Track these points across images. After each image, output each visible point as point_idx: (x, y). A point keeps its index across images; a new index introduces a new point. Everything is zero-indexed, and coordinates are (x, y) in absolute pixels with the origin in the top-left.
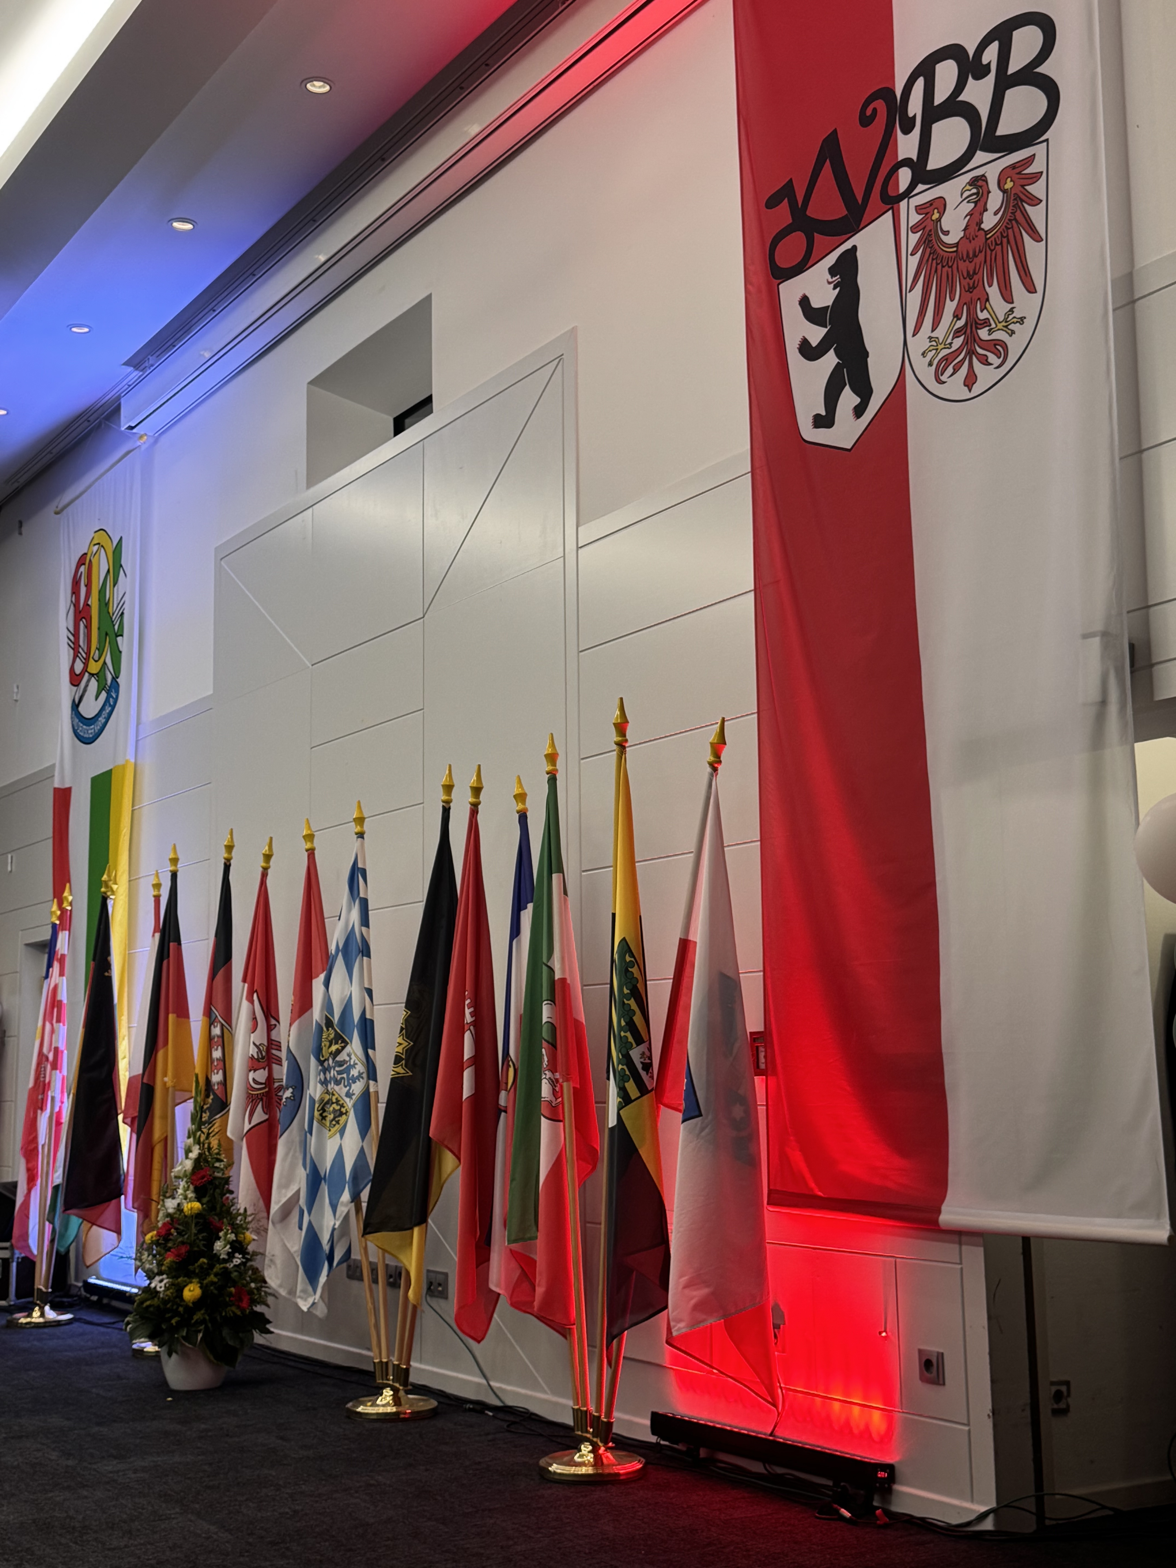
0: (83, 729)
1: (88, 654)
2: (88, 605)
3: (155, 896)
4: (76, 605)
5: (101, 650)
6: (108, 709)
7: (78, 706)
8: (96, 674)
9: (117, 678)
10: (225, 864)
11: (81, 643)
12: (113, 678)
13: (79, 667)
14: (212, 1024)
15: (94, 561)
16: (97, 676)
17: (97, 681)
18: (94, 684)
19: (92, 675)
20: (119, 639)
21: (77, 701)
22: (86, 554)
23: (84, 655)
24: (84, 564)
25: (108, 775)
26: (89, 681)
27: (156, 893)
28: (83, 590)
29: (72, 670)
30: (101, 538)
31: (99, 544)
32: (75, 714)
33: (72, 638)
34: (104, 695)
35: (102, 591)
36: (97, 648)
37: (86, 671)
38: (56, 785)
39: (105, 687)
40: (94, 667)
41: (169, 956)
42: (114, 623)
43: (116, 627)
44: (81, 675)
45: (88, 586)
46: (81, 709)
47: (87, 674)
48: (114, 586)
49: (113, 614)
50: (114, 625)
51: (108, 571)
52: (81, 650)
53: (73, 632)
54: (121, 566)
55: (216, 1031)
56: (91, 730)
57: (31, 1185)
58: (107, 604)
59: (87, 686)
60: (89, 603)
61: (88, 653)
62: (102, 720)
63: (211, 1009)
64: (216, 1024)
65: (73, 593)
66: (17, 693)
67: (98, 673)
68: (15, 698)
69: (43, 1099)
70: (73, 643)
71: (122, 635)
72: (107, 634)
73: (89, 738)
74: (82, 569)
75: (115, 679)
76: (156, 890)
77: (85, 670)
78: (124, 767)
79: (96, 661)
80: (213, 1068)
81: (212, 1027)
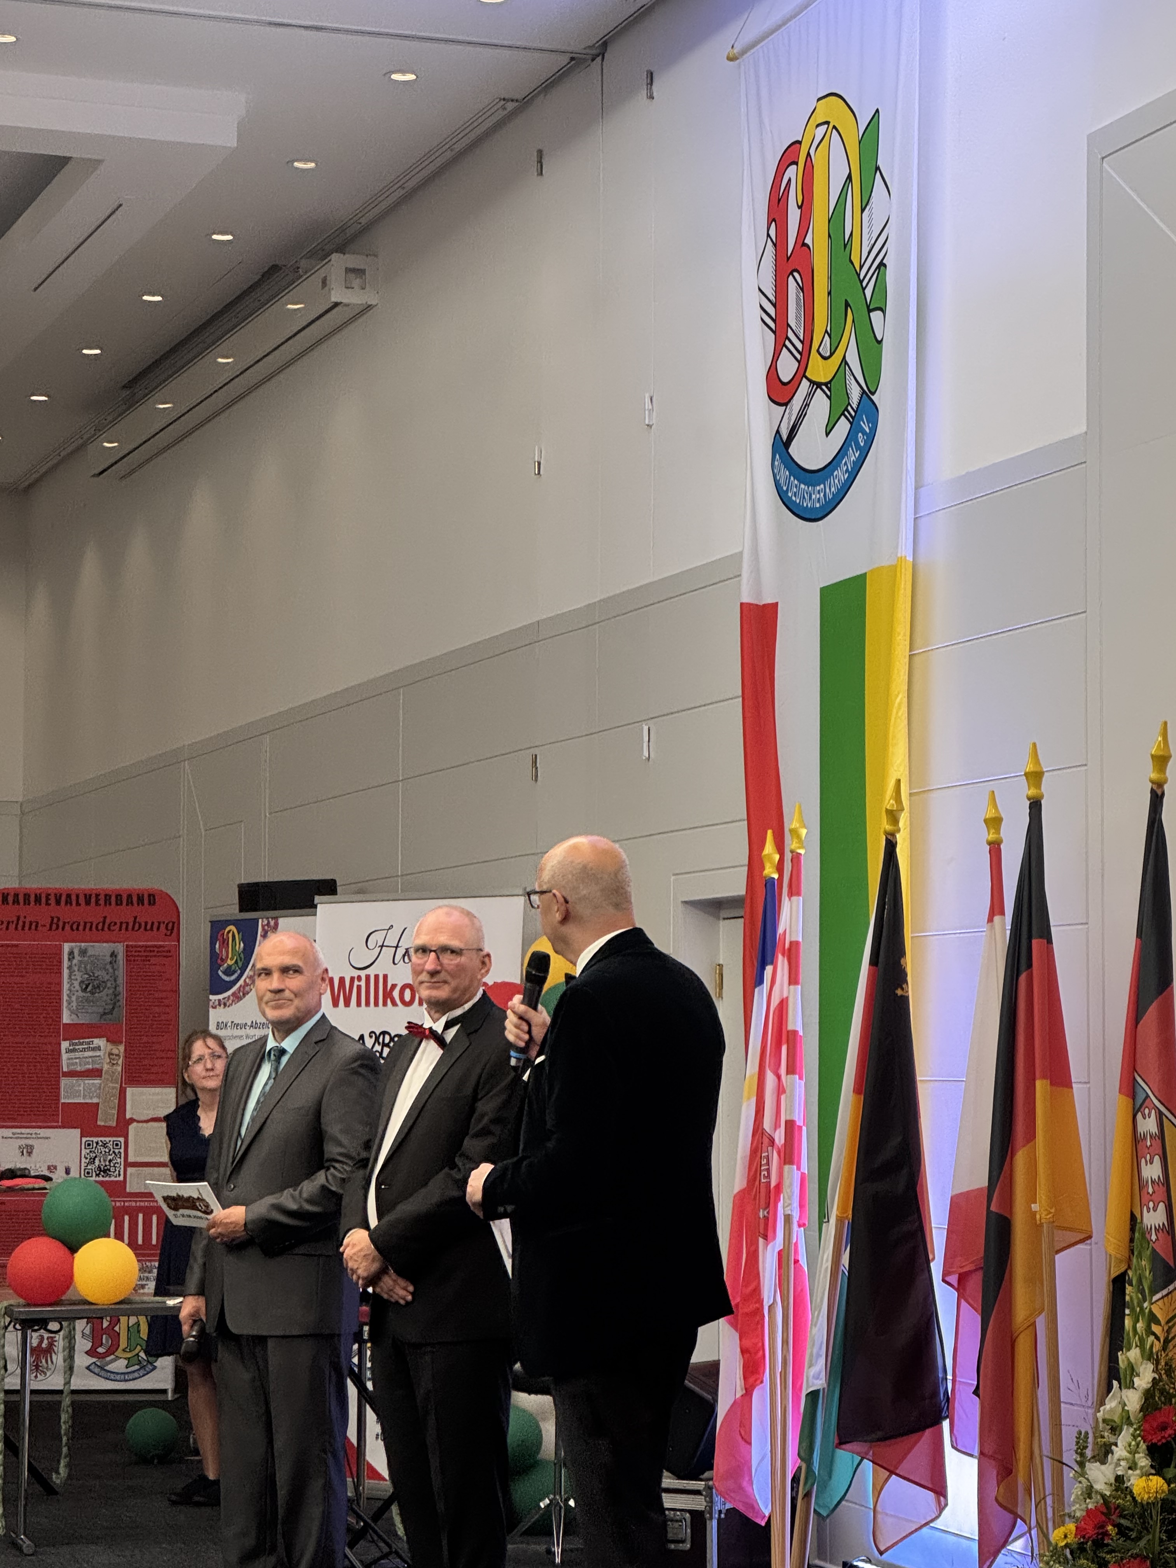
0: (798, 490)
1: (807, 343)
2: (804, 245)
3: (990, 843)
4: (779, 243)
5: (835, 335)
6: (853, 455)
7: (787, 444)
8: (826, 384)
9: (873, 393)
10: (1153, 791)
11: (792, 321)
12: (864, 392)
13: (787, 368)
14: (1139, 1110)
15: (818, 160)
16: (829, 390)
17: (829, 397)
18: (821, 404)
19: (819, 385)
20: (876, 316)
21: (785, 436)
22: (799, 143)
23: (799, 346)
24: (796, 163)
25: (857, 585)
26: (810, 396)
27: (992, 837)
28: (794, 215)
29: (772, 373)
30: (832, 110)
31: (828, 123)
32: (783, 461)
33: (771, 311)
34: (843, 426)
35: (836, 218)
36: (826, 331)
37: (804, 376)
38: (745, 600)
39: (846, 409)
40: (820, 370)
41: (1030, 965)
42: (864, 284)
43: (868, 292)
44: (792, 385)
45: (805, 206)
46: (794, 450)
47: (805, 384)
48: (863, 210)
49: (861, 267)
50: (864, 289)
51: (849, 177)
52: (790, 334)
53: (772, 298)
54: (878, 168)
55: (1148, 1125)
56: (816, 496)
57: (751, 1380)
58: (847, 245)
59: (806, 405)
60: (808, 241)
61: (807, 341)
62: (840, 475)
63: (1134, 1078)
64: (1147, 1111)
65: (771, 220)
66: (651, 411)
67: (830, 382)
68: (647, 422)
69: (766, 1219)
70: (774, 320)
71: (883, 310)
72: (847, 305)
73: (813, 509)
74: (791, 172)
75: (867, 394)
76: (992, 831)
77: (801, 373)
78: (893, 570)
79: (825, 358)
80: (1145, 1198)
81: (1139, 1116)
